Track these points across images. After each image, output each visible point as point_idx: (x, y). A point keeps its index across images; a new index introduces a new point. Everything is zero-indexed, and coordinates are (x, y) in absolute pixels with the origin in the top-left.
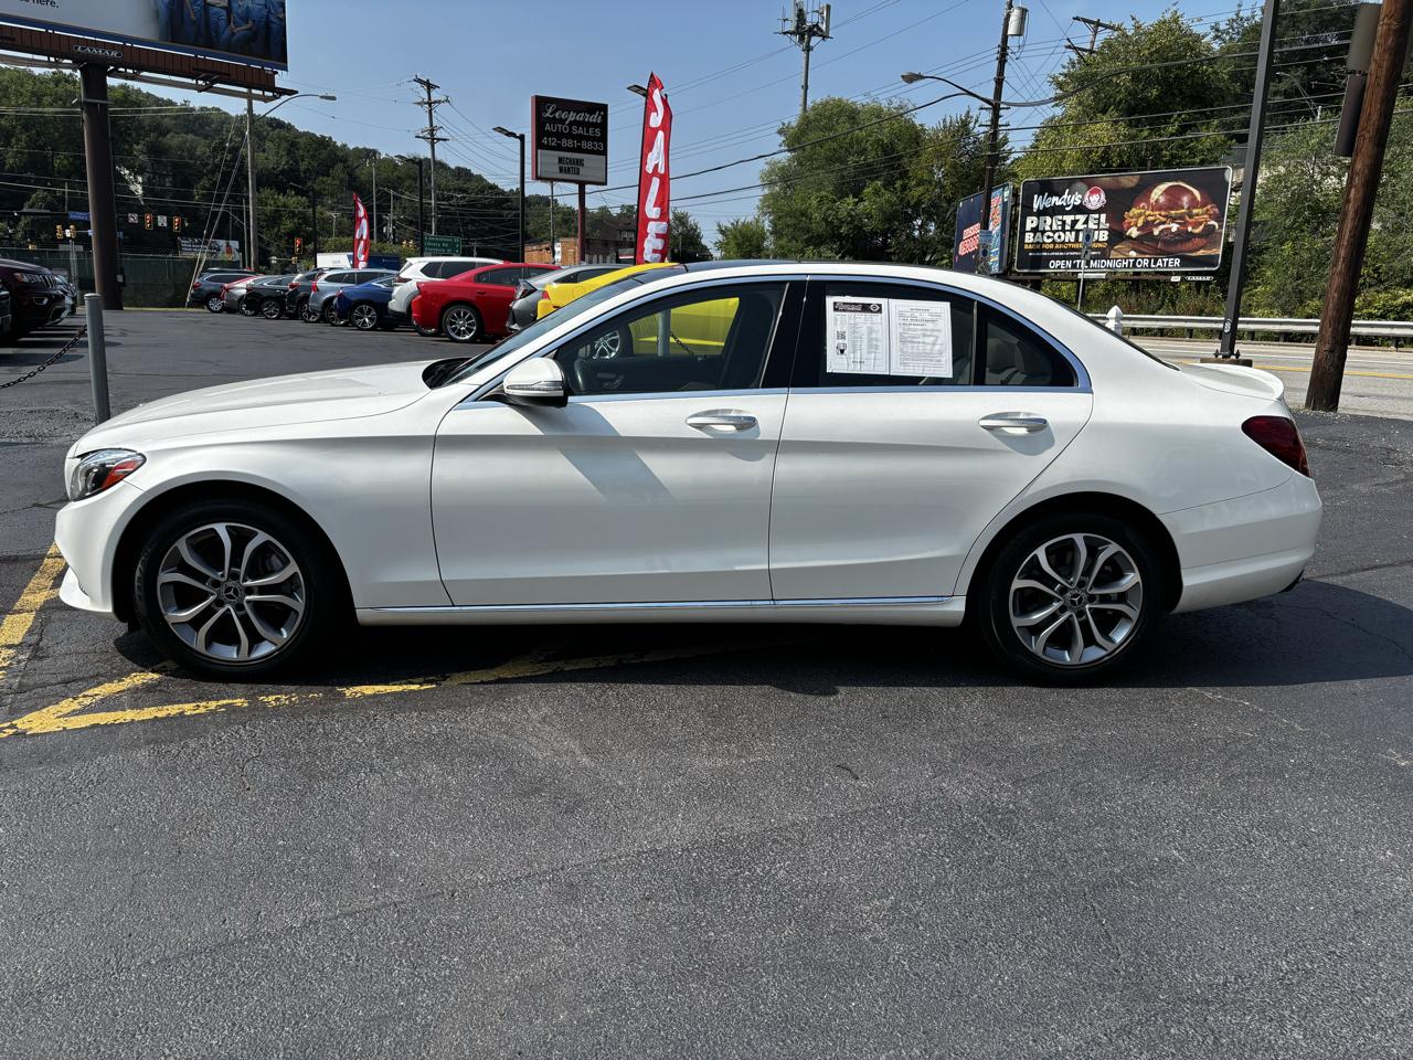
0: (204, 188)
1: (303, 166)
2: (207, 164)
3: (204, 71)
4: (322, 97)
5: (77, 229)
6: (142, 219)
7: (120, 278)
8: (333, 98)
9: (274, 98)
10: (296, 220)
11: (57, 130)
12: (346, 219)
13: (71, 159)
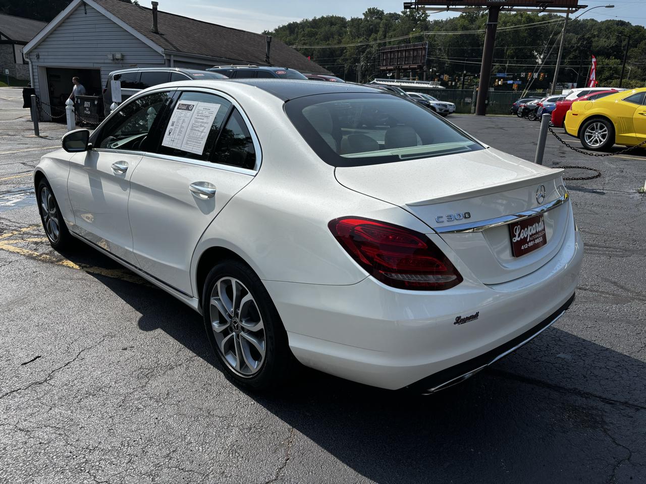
0: (570, 59)
1: (624, 43)
2: (574, 47)
3: (547, 2)
4: (606, 7)
5: (504, 81)
6: (526, 75)
7: (486, 102)
8: (613, 6)
9: (576, 10)
10: (611, 72)
11: (510, 37)
12: (640, 70)
13: (514, 50)
